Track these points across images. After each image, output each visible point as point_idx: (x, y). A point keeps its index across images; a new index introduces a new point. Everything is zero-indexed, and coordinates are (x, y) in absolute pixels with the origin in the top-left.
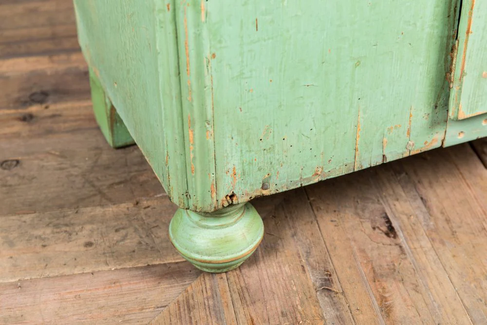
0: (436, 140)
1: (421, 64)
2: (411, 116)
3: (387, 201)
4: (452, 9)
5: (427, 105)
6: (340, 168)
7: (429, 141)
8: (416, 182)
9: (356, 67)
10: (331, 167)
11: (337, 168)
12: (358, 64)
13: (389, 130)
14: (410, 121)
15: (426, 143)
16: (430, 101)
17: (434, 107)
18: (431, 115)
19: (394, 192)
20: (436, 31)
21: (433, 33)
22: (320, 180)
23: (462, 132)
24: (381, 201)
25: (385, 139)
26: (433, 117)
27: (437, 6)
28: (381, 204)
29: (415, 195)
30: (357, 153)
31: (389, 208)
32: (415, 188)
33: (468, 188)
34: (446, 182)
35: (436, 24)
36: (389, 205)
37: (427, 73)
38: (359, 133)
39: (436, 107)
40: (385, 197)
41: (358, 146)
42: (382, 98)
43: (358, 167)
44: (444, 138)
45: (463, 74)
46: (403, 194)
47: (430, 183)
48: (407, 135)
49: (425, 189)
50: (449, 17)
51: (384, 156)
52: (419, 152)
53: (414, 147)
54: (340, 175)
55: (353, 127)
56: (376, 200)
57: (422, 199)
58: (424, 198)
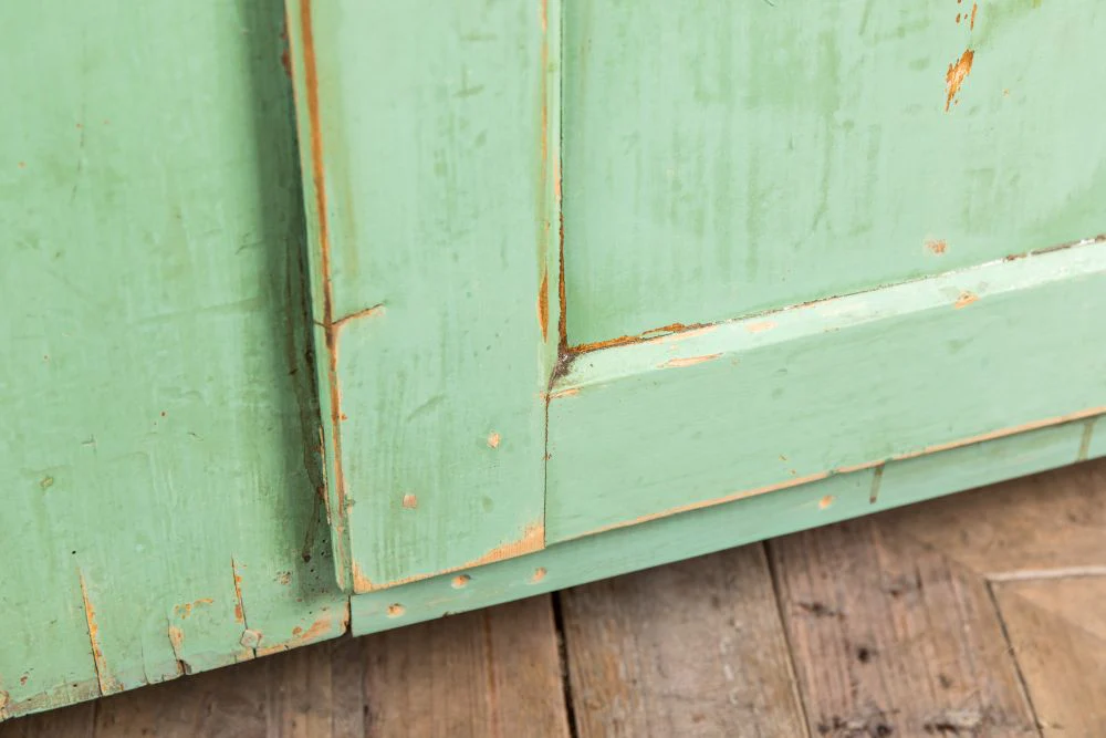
0: (326, 625)
1: (237, 474)
2: (236, 580)
3: (281, 711)
4: (300, 356)
5: (277, 557)
6: (59, 692)
7: (306, 627)
8: (374, 659)
9: (44, 490)
10: (31, 690)
11: (51, 692)
12: (48, 482)
13: (183, 610)
14: (238, 590)
15: (296, 631)
16: (286, 547)
17: (302, 559)
18: (295, 575)
19: (308, 684)
20: (262, 405)
21: (256, 409)
22: (7, 717)
23: (397, 605)
24: (267, 711)
25: (174, 630)
26: (301, 578)
27: (253, 353)
28: (264, 719)
29: (356, 699)
30: (100, 660)
31: (277, 731)
32: (363, 679)
33: (488, 688)
34: (444, 663)
35: (259, 389)
36: (281, 721)
37: (260, 491)
38: (93, 621)
39: (307, 559)
40: (282, 697)
41: (96, 647)
42: (140, 548)
43: (111, 688)
44: (350, 619)
45: (345, 503)
46: (328, 692)
47: (405, 665)
48: (236, 619)
49: (386, 681)
50: (293, 372)
51: (181, 662)
52: (283, 649)
53: (262, 641)
54: (63, 705)
55: (71, 609)
56: (257, 706)
57: (366, 709)
58: (374, 708)
